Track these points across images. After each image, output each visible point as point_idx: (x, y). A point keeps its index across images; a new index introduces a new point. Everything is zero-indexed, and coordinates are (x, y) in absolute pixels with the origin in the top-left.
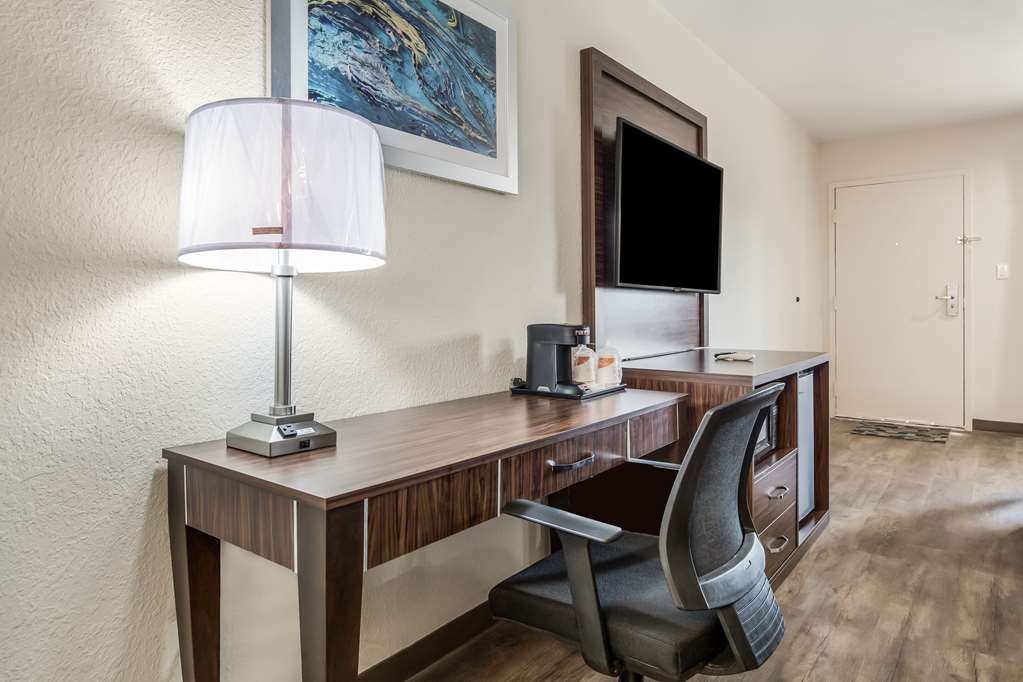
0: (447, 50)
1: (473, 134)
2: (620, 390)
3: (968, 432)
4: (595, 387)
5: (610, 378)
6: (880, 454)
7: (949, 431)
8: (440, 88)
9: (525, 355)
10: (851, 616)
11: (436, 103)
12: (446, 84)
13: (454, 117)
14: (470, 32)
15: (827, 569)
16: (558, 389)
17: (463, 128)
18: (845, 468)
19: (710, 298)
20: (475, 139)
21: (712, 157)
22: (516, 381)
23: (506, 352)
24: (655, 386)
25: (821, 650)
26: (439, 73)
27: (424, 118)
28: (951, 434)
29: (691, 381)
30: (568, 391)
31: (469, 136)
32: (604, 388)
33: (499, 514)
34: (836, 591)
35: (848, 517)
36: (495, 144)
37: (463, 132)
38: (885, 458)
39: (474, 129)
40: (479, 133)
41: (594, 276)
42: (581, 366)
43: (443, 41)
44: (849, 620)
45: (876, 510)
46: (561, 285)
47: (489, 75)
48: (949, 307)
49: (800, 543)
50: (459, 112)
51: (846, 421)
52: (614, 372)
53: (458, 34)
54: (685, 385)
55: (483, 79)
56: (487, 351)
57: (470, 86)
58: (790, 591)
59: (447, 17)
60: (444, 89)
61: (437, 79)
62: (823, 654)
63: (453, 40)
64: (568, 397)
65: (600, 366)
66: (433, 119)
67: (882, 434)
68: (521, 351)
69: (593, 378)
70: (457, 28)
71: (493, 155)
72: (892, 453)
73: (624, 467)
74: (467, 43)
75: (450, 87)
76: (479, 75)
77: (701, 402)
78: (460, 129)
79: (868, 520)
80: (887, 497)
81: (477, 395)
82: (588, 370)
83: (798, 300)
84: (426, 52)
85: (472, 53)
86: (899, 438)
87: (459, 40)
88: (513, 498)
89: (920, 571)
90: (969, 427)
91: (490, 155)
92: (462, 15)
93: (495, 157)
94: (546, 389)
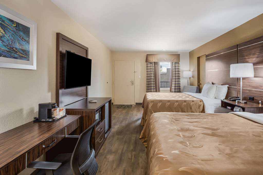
0: (12, 32)
1: (21, 55)
2: (65, 116)
3: (135, 105)
4: (58, 117)
5: (63, 113)
6: (121, 112)
7: (132, 105)
8: (9, 43)
9: (38, 110)
10: (114, 151)
11: (8, 47)
12: (11, 42)
13: (14, 51)
14: (21, 27)
15: (110, 141)
16: (48, 120)
17: (18, 53)
18: (115, 116)
19: (89, 87)
20: (22, 56)
21: (89, 57)
22: (35, 118)
23: (32, 111)
24: (74, 113)
25: (108, 161)
26: (9, 39)
27: (2, 51)
28: (133, 106)
29: (82, 111)
30: (50, 120)
31: (20, 56)
32: (61, 117)
33: (26, 167)
34: (111, 146)
35: (115, 128)
36: (29, 57)
37: (18, 55)
38: (122, 113)
39: (21, 54)
40: (24, 55)
41: (59, 87)
42: (55, 111)
43: (10, 30)
44: (113, 152)
45: (120, 125)
46: (49, 90)
47: (27, 39)
48: (133, 83)
49: (105, 137)
50: (16, 49)
51: (116, 105)
52: (63, 112)
53: (16, 28)
54: (81, 112)
55: (25, 40)
56: (25, 112)
57: (20, 42)
58: (103, 149)
59: (13, 23)
60: (11, 43)
61: (8, 40)
62: (108, 162)
63: (15, 30)
64: (50, 122)
65: (60, 111)
66: (6, 52)
67: (122, 107)
68: (37, 109)
69: (58, 114)
70: (16, 26)
71: (29, 60)
72: (123, 112)
73: (65, 139)
74: (20, 31)
75: (13, 42)
76: (24, 39)
77: (85, 115)
78: (17, 54)
79: (118, 128)
80: (122, 122)
81: (21, 125)
82: (57, 112)
83: (107, 83)
84: (4, 33)
85: (21, 33)
86: (125, 108)
87: (17, 30)
88: (31, 162)
89: (125, 137)
90: (135, 104)
91: (27, 60)
92: (18, 23)
93: (29, 61)
94: (44, 120)
